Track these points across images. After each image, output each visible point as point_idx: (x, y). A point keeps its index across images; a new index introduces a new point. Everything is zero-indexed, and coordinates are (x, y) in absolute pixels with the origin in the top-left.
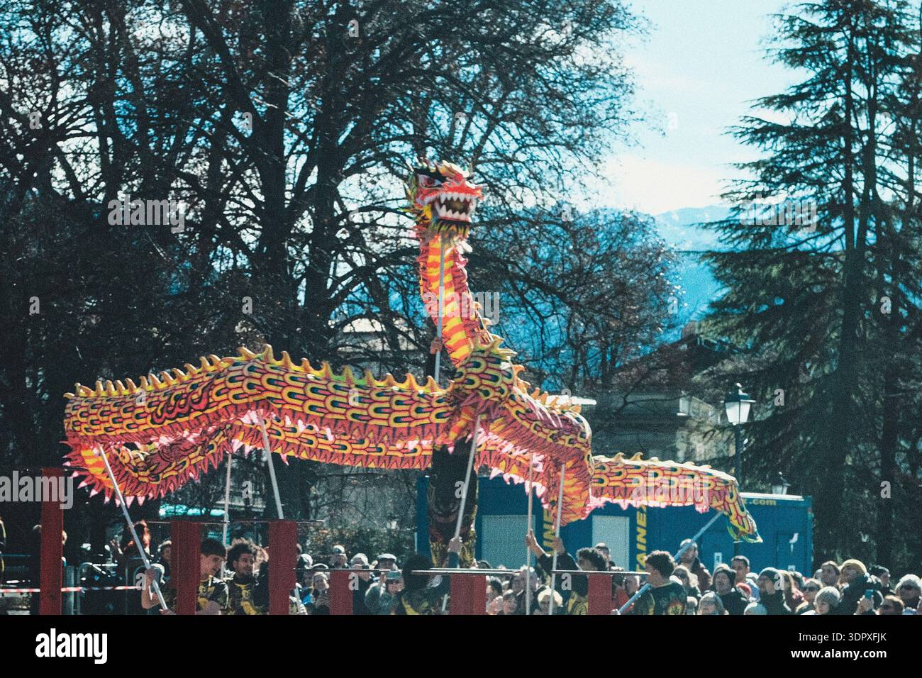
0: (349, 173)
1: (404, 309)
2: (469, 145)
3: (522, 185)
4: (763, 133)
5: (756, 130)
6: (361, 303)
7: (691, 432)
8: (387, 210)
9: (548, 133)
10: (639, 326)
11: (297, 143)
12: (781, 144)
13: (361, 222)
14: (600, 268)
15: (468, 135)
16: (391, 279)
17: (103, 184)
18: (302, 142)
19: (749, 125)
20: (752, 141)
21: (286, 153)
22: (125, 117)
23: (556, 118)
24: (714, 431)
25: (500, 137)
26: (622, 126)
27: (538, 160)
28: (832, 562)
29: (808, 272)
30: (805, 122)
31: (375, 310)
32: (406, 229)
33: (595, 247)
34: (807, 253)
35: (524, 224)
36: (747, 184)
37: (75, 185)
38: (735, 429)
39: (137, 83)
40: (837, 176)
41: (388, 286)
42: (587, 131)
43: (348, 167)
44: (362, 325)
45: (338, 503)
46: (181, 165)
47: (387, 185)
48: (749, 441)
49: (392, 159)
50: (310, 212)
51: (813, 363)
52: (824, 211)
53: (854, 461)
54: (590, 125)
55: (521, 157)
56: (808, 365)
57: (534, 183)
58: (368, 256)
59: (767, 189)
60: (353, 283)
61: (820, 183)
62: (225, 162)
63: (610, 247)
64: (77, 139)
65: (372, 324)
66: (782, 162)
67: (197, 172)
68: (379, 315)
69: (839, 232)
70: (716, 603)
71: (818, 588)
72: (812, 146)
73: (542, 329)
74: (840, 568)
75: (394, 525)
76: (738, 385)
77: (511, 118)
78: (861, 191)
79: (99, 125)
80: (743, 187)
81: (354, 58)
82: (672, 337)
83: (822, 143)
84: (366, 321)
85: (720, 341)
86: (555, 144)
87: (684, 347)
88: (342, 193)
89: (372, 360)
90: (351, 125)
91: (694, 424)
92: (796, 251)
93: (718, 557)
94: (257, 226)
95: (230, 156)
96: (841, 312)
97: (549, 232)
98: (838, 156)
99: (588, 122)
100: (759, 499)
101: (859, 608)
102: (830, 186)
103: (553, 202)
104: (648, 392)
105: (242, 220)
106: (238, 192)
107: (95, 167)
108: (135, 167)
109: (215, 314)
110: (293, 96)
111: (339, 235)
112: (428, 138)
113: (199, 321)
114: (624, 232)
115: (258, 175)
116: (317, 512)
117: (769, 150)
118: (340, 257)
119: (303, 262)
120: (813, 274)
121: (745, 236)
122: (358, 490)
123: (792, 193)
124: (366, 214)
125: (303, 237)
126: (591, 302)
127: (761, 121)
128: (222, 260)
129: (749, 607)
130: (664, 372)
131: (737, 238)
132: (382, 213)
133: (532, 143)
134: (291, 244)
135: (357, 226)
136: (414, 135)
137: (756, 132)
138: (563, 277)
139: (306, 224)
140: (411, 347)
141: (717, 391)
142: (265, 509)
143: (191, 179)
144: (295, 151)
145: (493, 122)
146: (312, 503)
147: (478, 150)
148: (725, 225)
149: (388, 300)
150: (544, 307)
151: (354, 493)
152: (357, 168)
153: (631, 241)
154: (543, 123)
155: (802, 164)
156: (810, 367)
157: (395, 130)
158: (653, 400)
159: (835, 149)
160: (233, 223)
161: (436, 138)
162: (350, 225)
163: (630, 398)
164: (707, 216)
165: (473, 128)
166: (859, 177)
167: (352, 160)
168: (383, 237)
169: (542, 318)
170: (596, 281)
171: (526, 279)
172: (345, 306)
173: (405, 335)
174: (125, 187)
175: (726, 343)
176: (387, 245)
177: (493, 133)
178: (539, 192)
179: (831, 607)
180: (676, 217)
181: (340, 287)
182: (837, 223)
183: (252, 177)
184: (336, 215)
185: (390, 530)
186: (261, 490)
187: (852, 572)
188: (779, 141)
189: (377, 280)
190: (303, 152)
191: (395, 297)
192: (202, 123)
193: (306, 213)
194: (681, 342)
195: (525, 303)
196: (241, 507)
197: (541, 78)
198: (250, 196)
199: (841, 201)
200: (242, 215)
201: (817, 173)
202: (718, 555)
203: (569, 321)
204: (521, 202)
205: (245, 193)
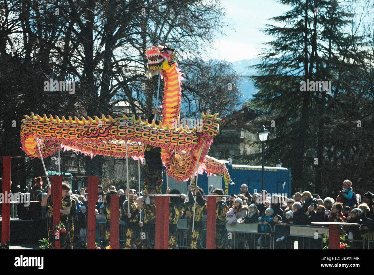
0: (117, 46)
1: (138, 97)
2: (162, 35)
3: (183, 51)
4: (274, 30)
5: (271, 29)
6: (121, 96)
7: (245, 144)
8: (131, 60)
9: (192, 31)
10: (226, 104)
11: (98, 35)
12: (280, 35)
13: (122, 65)
14: (211, 82)
15: (162, 32)
16: (133, 86)
17: (25, 51)
18: (100, 35)
19: (268, 28)
20: (270, 34)
21: (94, 38)
22: (33, 25)
23: (195, 25)
24: (254, 143)
25: (174, 32)
26: (220, 28)
27: (188, 41)
28: (298, 193)
29: (290, 84)
30: (290, 26)
31: (127, 98)
32: (138, 67)
33: (210, 74)
34: (290, 76)
35: (183, 65)
36: (267, 50)
38: (262, 143)
39: (38, 12)
40: (302, 47)
41: (131, 89)
42: (207, 30)
43: (117, 44)
44: (122, 104)
45: (112, 170)
46: (54, 43)
47: (131, 51)
48: (267, 148)
49: (133, 41)
50: (103, 61)
51: (292, 118)
52: (296, 61)
53: (307, 155)
54: (208, 28)
55: (182, 40)
56: (290, 119)
57: (187, 50)
58: (124, 77)
59: (275, 52)
60: (119, 88)
61: (295, 50)
62: (70, 42)
63: (215, 74)
65: (126, 103)
66: (281, 42)
67: (61, 46)
68: (128, 100)
69: (303, 68)
70: (255, 208)
71: (293, 202)
72: (292, 36)
73: (190, 105)
74: (302, 195)
75: (133, 178)
76: (264, 126)
77: (178, 25)
78: (311, 53)
79: (23, 28)
80: (266, 52)
81: (119, 3)
82: (238, 108)
83: (296, 35)
84: (123, 102)
85: (257, 110)
86: (194, 35)
87: (243, 112)
88: (114, 54)
90: (118, 28)
91: (247, 141)
92: (286, 76)
93: (256, 191)
94: (83, 66)
95: (73, 40)
96: (303, 99)
97: (193, 68)
98: (302, 39)
99: (208, 27)
100: (271, 169)
101: (308, 210)
102: (299, 51)
103: (194, 57)
104: (230, 129)
105: (77, 64)
106: (75, 53)
107: (22, 44)
108: (37, 44)
109: (67, 99)
111: (113, 70)
112: (147, 33)
113: (61, 102)
114: (221, 69)
115: (83, 47)
116: (105, 174)
117: (276, 37)
118: (114, 78)
119: (100, 80)
120: (292, 84)
121: (267, 71)
122: (120, 165)
123: (285, 54)
124: (123, 62)
125: (100, 71)
126: (208, 95)
127: (273, 26)
128: (69, 79)
129: (267, 209)
130: (235, 121)
131: (264, 71)
132: (129, 62)
133: (187, 35)
134: (96, 73)
135: (120, 66)
136: (142, 32)
137: (271, 30)
138: (198, 85)
139: (101, 65)
140: (141, 112)
141: (256, 128)
142: (86, 173)
143: (58, 49)
144: (97, 38)
145: (171, 27)
146: (103, 170)
147: (166, 37)
148: (259, 66)
149: (131, 94)
150: (190, 97)
151: (119, 167)
152: (120, 45)
153: (223, 72)
154: (190, 27)
155: (289, 42)
156: (291, 120)
157: (134, 30)
158: (231, 132)
159: (301, 37)
160: (73, 65)
161: (150, 33)
162: (117, 66)
163: (222, 131)
164: (252, 62)
165: (164, 29)
166: (310, 48)
167: (118, 41)
168: (130, 71)
169: (190, 101)
170: (210, 87)
171: (183, 86)
172: (115, 96)
173: (138, 107)
174: (33, 52)
175: (258, 110)
176: (131, 73)
177: (171, 31)
178: (188, 53)
179: (298, 209)
180: (240, 63)
181: (114, 89)
182: (301, 64)
183: (81, 48)
184: (112, 62)
185: (132, 181)
186: (84, 166)
187: (307, 197)
188: (280, 33)
189: (127, 86)
190: (100, 38)
191: (134, 93)
192: (62, 28)
193: (101, 62)
194: (242, 110)
195: (183, 95)
196: (76, 172)
197: (190, 10)
198: (80, 55)
199: (303, 56)
200: (77, 62)
201: (294, 46)
202: (256, 190)
203: (200, 102)
204: (182, 57)
205: (78, 54)
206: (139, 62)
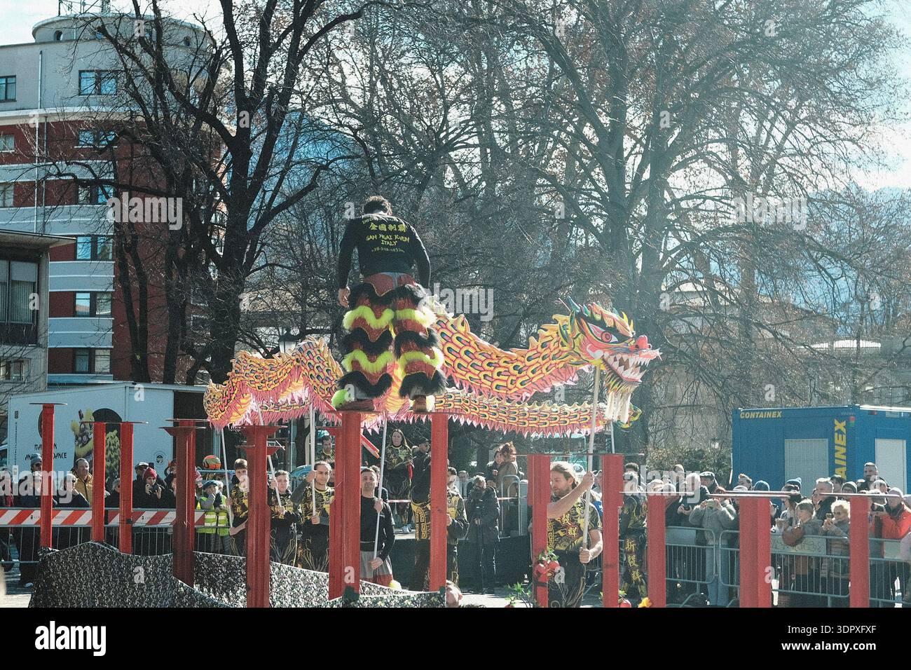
0: (674, 170)
2: (772, 144)
3: (816, 173)
6: (686, 271)
8: (705, 198)
11: (635, 146)
13: (686, 207)
15: (771, 137)
17: (484, 184)
18: (638, 145)
21: (626, 154)
22: (499, 132)
25: (796, 137)
31: (700, 275)
35: (819, 205)
37: (463, 185)
39: (509, 105)
41: (708, 257)
43: (676, 163)
44: (688, 287)
45: (671, 429)
46: (545, 165)
47: (706, 178)
49: (710, 157)
50: (646, 200)
55: (814, 151)
57: (826, 172)
58: (693, 234)
60: (680, 256)
62: (577, 163)
63: (889, 221)
64: (463, 150)
65: (695, 287)
67: (557, 170)
68: (701, 280)
73: (833, 288)
75: (717, 445)
77: (805, 122)
79: (480, 138)
81: (678, 80)
84: (690, 284)
88: (671, 185)
89: (696, 315)
90: (678, 131)
94: (604, 213)
97: (840, 210)
103: (842, 187)
105: (592, 208)
106: (588, 186)
107: (477, 171)
110: (631, 110)
111: (670, 217)
112: (738, 140)
116: (654, 437)
118: (670, 234)
119: (640, 240)
124: (690, 201)
125: (640, 220)
126: (874, 266)
128: (576, 240)
132: (702, 200)
133: (824, 140)
134: (631, 226)
135: (683, 210)
136: (728, 138)
138: (851, 246)
143: (552, 178)
144: (633, 152)
145: (791, 125)
147: (780, 148)
149: (709, 268)
150: (835, 271)
151: (684, 421)
152: (684, 164)
154: (833, 123)
157: (712, 134)
160: (585, 210)
161: (744, 140)
162: (679, 208)
163: (908, 342)
165: (775, 132)
167: (679, 158)
168: (703, 219)
169: (832, 279)
170: (878, 249)
171: (820, 249)
172: (674, 273)
173: (723, 295)
176: (708, 223)
177: (791, 136)
178: (830, 179)
181: (670, 258)
183: (598, 174)
184: (666, 202)
185: (714, 449)
189: (699, 252)
190: (639, 153)
191: (714, 265)
192: (560, 134)
193: (643, 201)
195: (820, 269)
197: (829, 90)
198: (598, 189)
200: (592, 204)
203: (856, 282)
204: (816, 186)
205: (593, 187)
206: (723, 200)
